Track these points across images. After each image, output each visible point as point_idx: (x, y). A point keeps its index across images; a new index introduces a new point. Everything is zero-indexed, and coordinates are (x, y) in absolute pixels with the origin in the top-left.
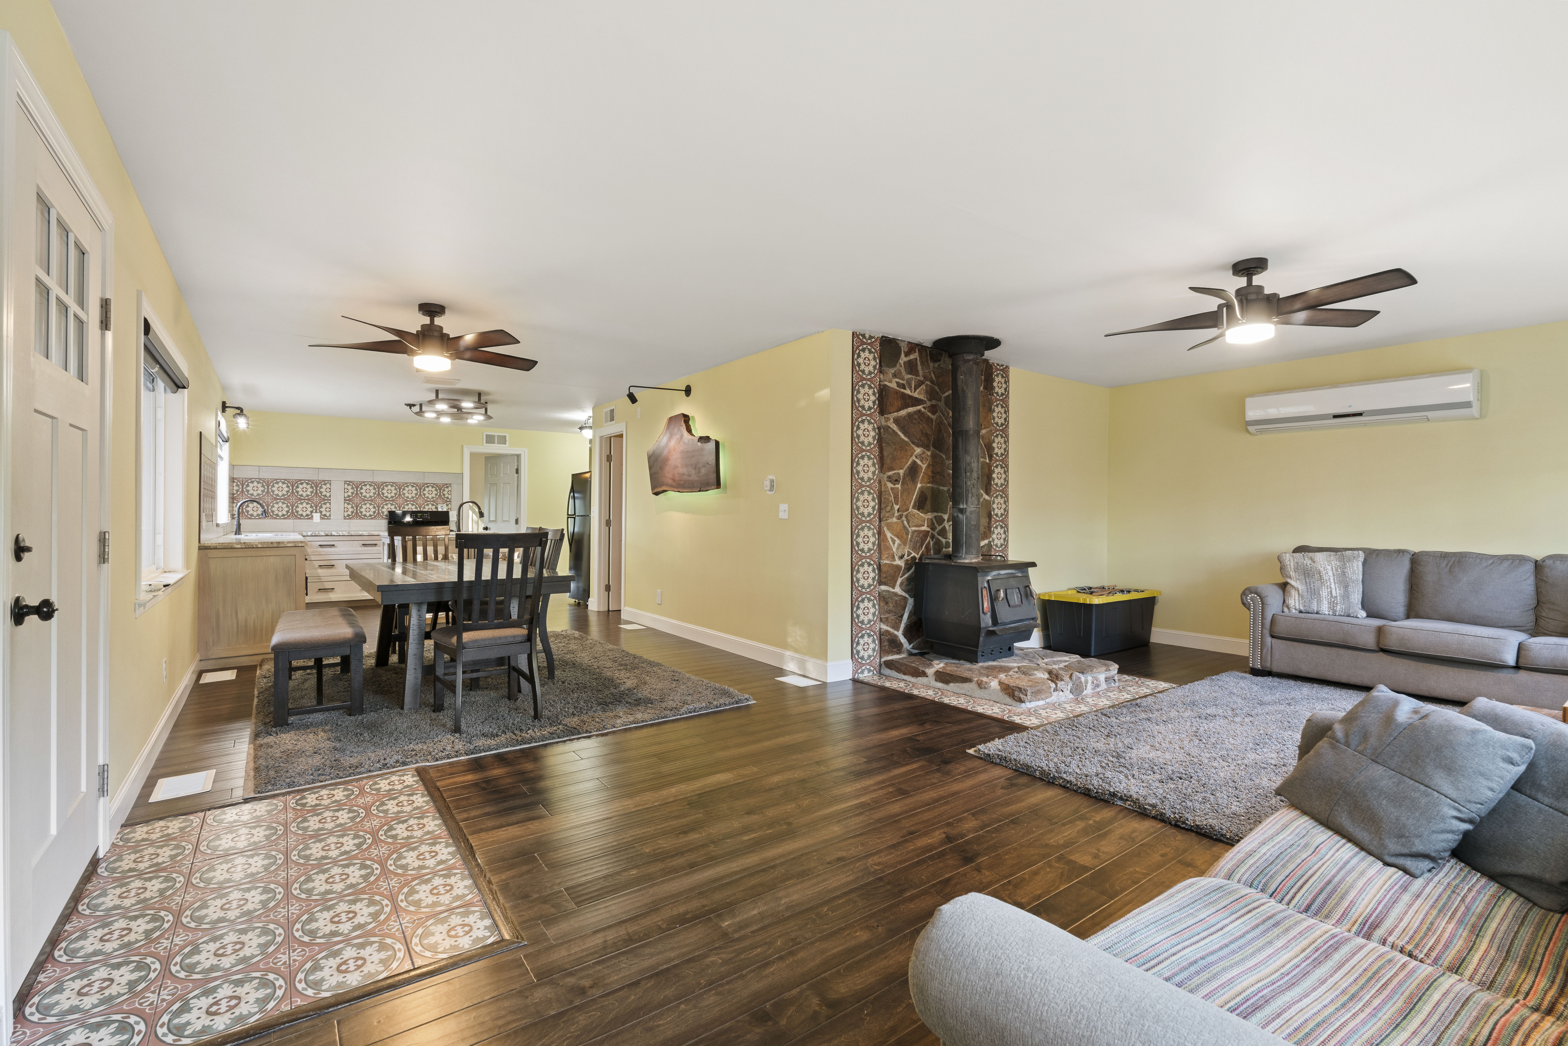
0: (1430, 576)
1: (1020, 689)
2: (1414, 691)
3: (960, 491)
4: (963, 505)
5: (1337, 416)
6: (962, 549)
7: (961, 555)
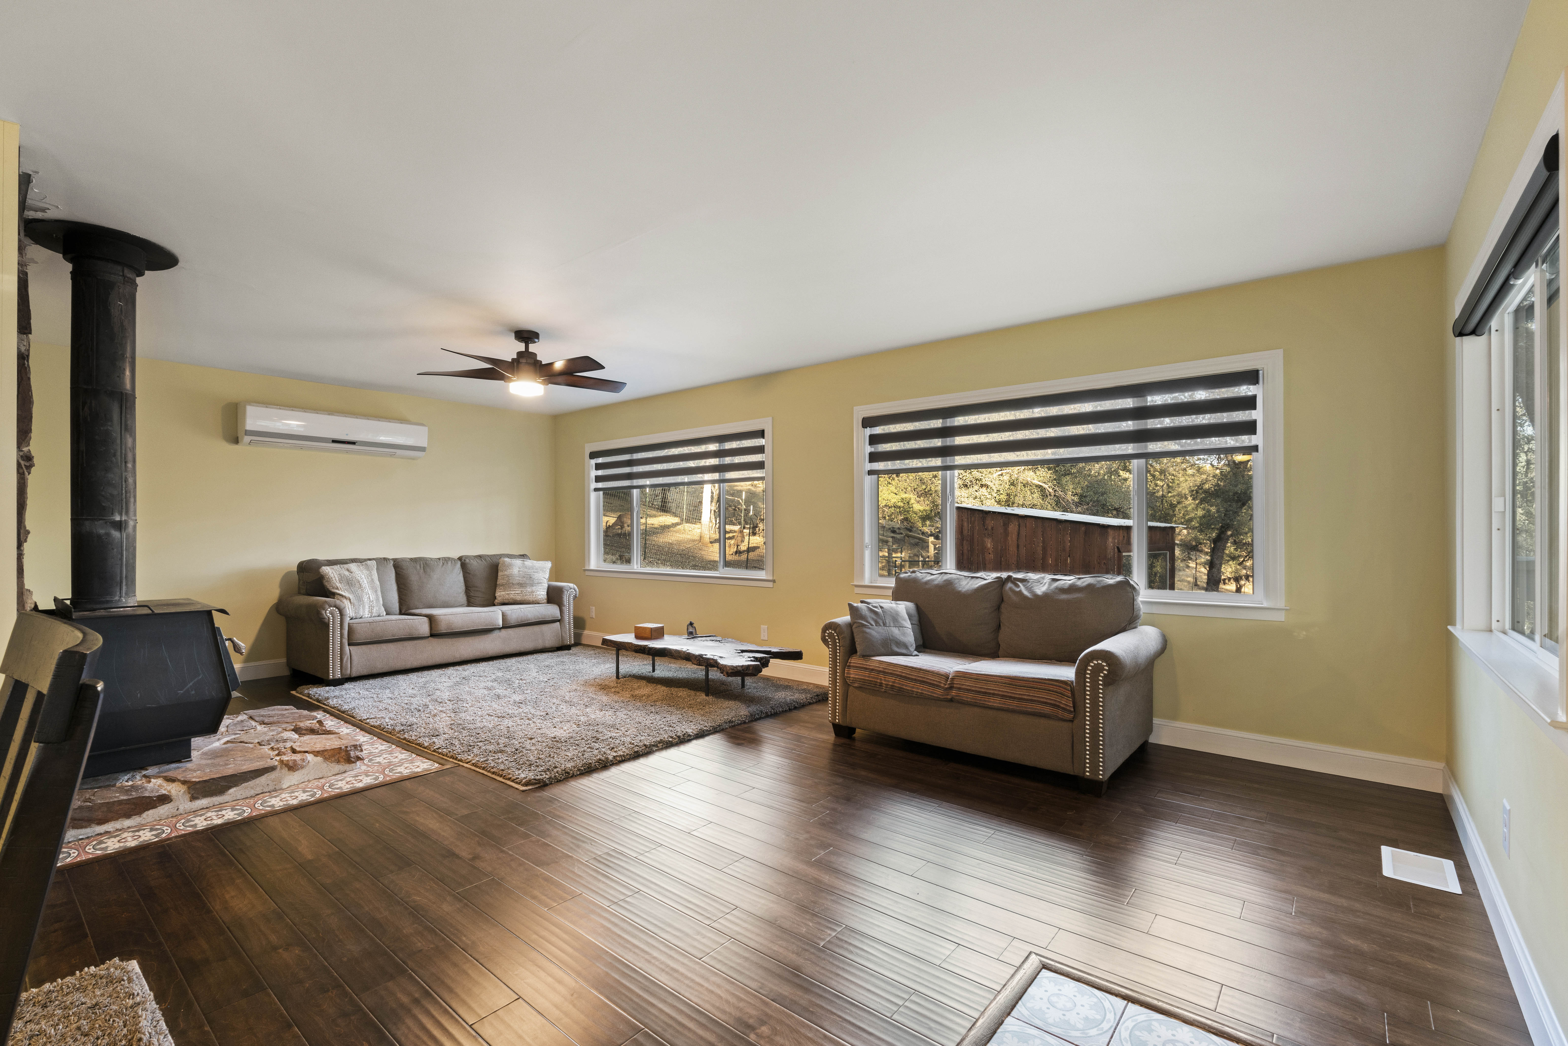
0: (414, 577)
1: (355, 746)
2: (451, 660)
3: (115, 493)
4: (121, 515)
5: (334, 441)
6: (121, 589)
7: (117, 598)
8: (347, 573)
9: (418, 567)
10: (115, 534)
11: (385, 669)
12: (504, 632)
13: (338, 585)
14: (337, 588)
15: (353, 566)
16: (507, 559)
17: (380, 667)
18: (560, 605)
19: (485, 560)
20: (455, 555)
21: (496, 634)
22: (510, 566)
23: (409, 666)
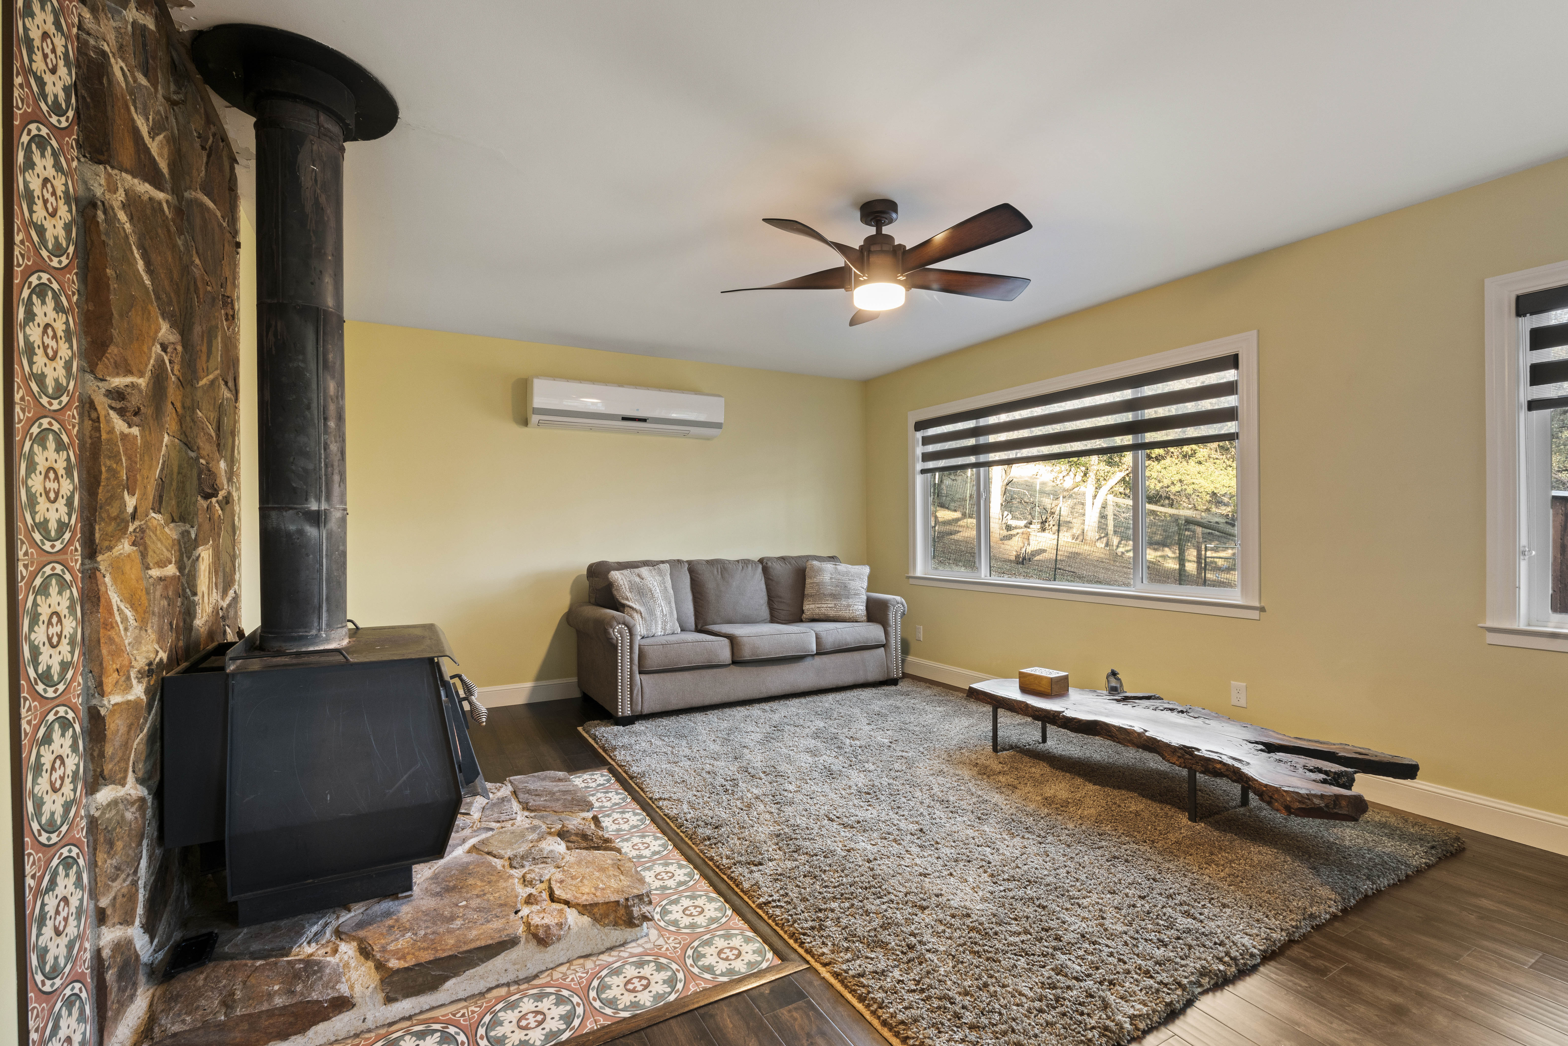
0: (711, 585)
1: (640, 897)
2: (756, 695)
3: (311, 467)
4: (319, 500)
5: (625, 419)
6: (320, 618)
7: (314, 632)
8: (638, 579)
9: (716, 572)
10: (311, 531)
11: (681, 705)
12: (818, 659)
13: (629, 594)
14: (627, 599)
15: (644, 571)
16: (815, 563)
17: (676, 703)
18: (885, 624)
19: (790, 563)
20: (755, 556)
21: (808, 662)
22: (820, 571)
23: (707, 701)
